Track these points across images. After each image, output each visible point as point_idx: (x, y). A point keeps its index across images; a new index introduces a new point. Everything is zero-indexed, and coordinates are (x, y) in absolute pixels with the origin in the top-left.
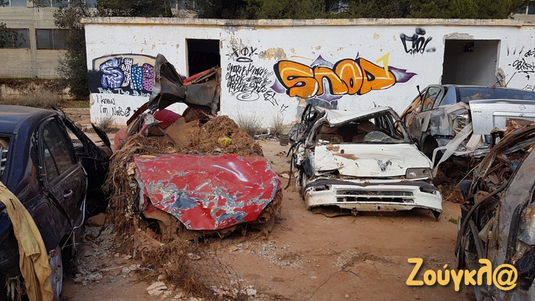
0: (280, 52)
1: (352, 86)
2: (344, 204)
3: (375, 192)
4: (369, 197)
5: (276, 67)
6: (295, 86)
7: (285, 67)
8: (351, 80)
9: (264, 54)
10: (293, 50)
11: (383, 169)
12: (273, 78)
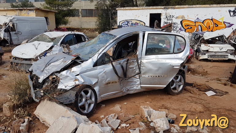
0: (183, 17)
1: (209, 29)
2: (210, 58)
3: (218, 55)
4: (216, 56)
5: (181, 22)
6: (188, 29)
7: (184, 22)
8: (209, 26)
9: (177, 18)
10: (188, 16)
11: (221, 50)
12: (180, 26)
